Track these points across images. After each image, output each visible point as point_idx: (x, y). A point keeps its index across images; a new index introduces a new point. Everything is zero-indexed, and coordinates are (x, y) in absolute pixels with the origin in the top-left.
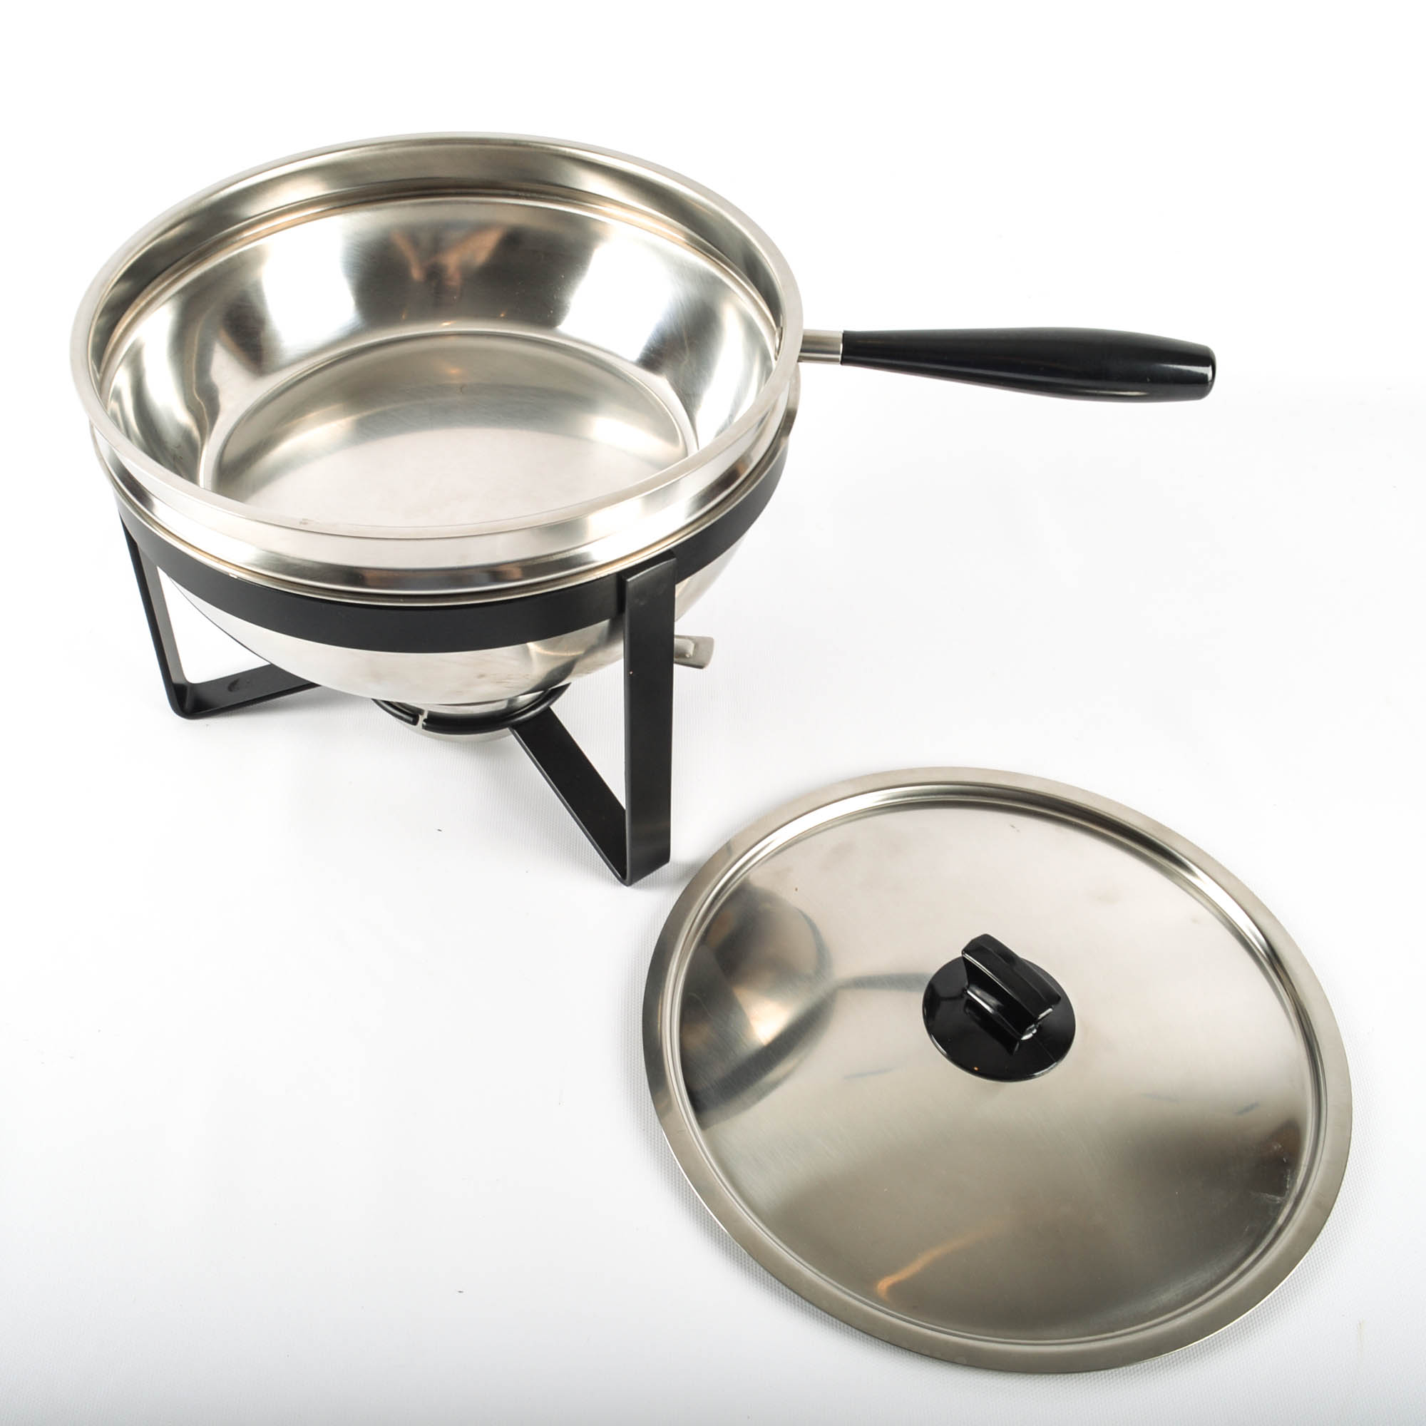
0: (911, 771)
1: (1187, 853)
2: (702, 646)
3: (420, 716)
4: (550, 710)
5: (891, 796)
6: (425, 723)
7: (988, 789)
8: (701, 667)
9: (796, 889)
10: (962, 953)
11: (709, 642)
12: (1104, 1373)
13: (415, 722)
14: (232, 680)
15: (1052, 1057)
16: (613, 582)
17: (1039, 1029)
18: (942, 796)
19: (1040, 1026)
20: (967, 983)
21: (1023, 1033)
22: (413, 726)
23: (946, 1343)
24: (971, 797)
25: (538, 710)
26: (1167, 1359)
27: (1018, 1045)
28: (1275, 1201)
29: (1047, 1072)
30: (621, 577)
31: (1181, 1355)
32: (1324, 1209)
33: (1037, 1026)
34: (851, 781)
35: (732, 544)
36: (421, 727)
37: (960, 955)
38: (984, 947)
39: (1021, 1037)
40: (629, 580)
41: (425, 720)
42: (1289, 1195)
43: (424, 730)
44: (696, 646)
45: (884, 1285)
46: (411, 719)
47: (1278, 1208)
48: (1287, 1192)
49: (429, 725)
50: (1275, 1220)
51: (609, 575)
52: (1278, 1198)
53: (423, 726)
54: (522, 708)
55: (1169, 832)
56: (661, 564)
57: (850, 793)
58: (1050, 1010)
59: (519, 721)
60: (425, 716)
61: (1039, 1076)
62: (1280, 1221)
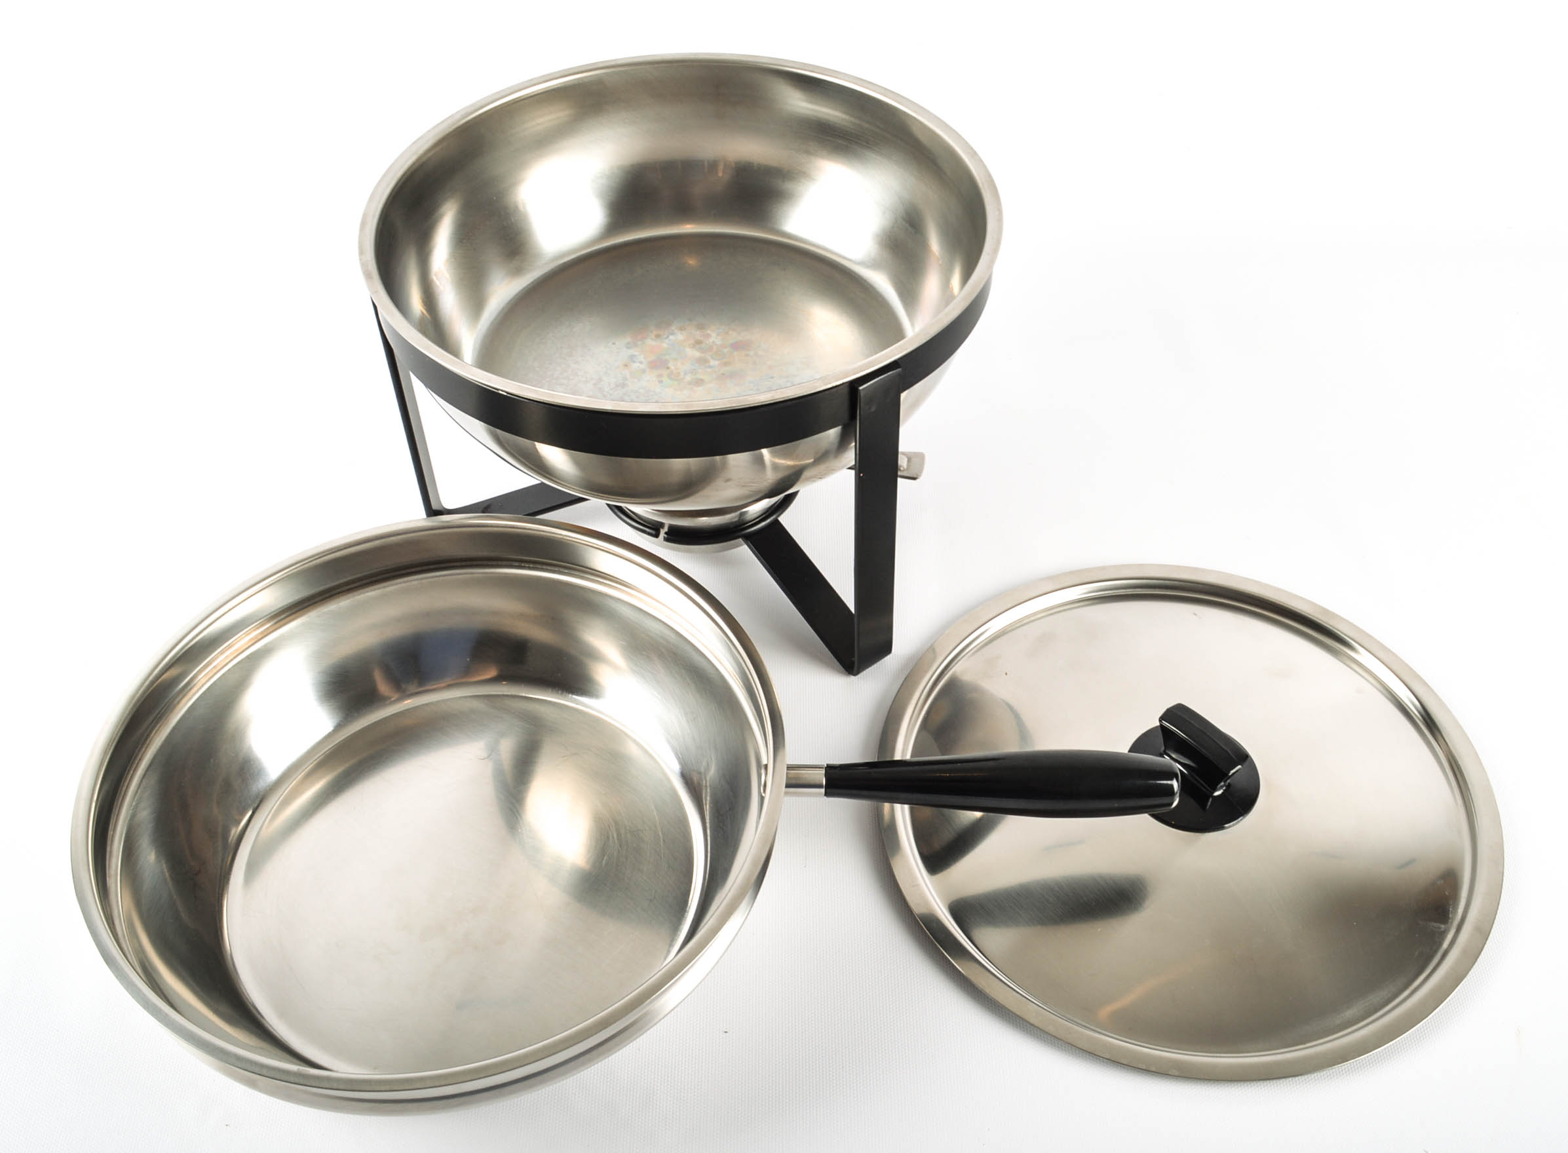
0: (1103, 568)
1: (1351, 634)
2: (914, 460)
3: (661, 530)
4: (778, 521)
5: (1091, 590)
6: (666, 536)
7: (1172, 582)
8: (914, 479)
9: (1006, 674)
10: (1160, 721)
11: (921, 457)
12: (1299, 1080)
13: (657, 536)
14: (485, 505)
15: (1240, 810)
16: (846, 390)
17: (1229, 786)
18: (1132, 590)
19: (1229, 783)
20: (1163, 748)
21: (1215, 790)
22: (656, 539)
23: (1161, 1058)
24: (1157, 590)
25: (768, 521)
26: (1340, 1070)
27: (1211, 800)
28: (1440, 928)
29: (1236, 824)
30: (854, 385)
31: (1352, 1066)
32: (1483, 933)
33: (1227, 784)
34: (1050, 578)
35: (947, 359)
36: (662, 540)
37: (1158, 724)
38: (1178, 715)
39: (1213, 793)
40: (861, 388)
41: (666, 533)
42: (1452, 923)
43: (665, 542)
44: (909, 460)
45: (1105, 1012)
46: (653, 532)
47: (1443, 934)
48: (1450, 921)
49: (669, 537)
50: (1440, 944)
51: (843, 384)
52: (1443, 926)
53: (664, 537)
54: (751, 522)
55: (1334, 615)
56: (889, 374)
57: (1050, 589)
58: (1239, 767)
59: (750, 532)
60: (666, 529)
61: (1230, 827)
62: (1445, 945)
